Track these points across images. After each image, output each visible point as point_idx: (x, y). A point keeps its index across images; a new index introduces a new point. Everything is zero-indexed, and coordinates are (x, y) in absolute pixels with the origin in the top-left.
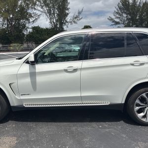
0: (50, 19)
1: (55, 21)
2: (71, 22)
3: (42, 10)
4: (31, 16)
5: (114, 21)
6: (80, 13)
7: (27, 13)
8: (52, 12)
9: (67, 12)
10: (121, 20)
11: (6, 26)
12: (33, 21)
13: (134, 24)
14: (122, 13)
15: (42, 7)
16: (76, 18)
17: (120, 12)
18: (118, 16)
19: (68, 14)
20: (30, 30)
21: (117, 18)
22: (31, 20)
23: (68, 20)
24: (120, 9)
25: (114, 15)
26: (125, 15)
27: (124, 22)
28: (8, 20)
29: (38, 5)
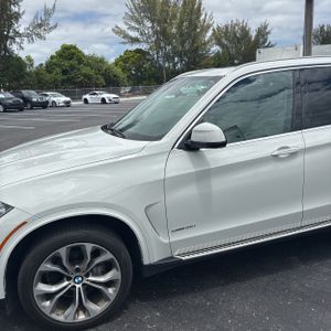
6: (48, 13)
10: (142, 34)
13: (168, 44)
14: (142, 18)
16: (40, 26)
17: (136, 15)
18: (133, 24)
21: (134, 28)
23: (21, 30)
25: (126, 24)
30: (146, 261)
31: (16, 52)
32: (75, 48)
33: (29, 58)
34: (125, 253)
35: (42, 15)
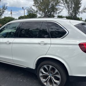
0: (69, 11)
2: (82, 12)
3: (64, 6)
4: (57, 10)
8: (70, 7)
12: (59, 13)
19: (80, 7)
29: (62, 3)
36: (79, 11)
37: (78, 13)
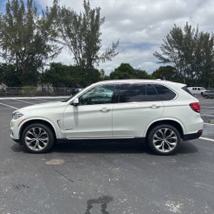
0: (75, 54)
1: (81, 57)
2: (103, 58)
3: (64, 42)
4: (49, 49)
5: (161, 58)
6: (114, 46)
7: (45, 46)
8: (78, 44)
9: (98, 44)
10: (171, 57)
11: (15, 62)
12: (53, 56)
13: (189, 63)
14: (173, 47)
15: (64, 38)
16: (109, 53)
17: (169, 45)
18: (167, 51)
19: (99, 48)
20: (47, 68)
21: (167, 53)
22: (49, 55)
23: (99, 56)
24: (169, 42)
26: (176, 51)
27: (175, 60)
28: (18, 54)
29: (59, 36)
30: (57, 138)
31: (95, 67)
32: (128, 65)
33: (103, 71)
34: (51, 133)
35: (111, 48)
36: (97, 57)
37: (95, 60)
